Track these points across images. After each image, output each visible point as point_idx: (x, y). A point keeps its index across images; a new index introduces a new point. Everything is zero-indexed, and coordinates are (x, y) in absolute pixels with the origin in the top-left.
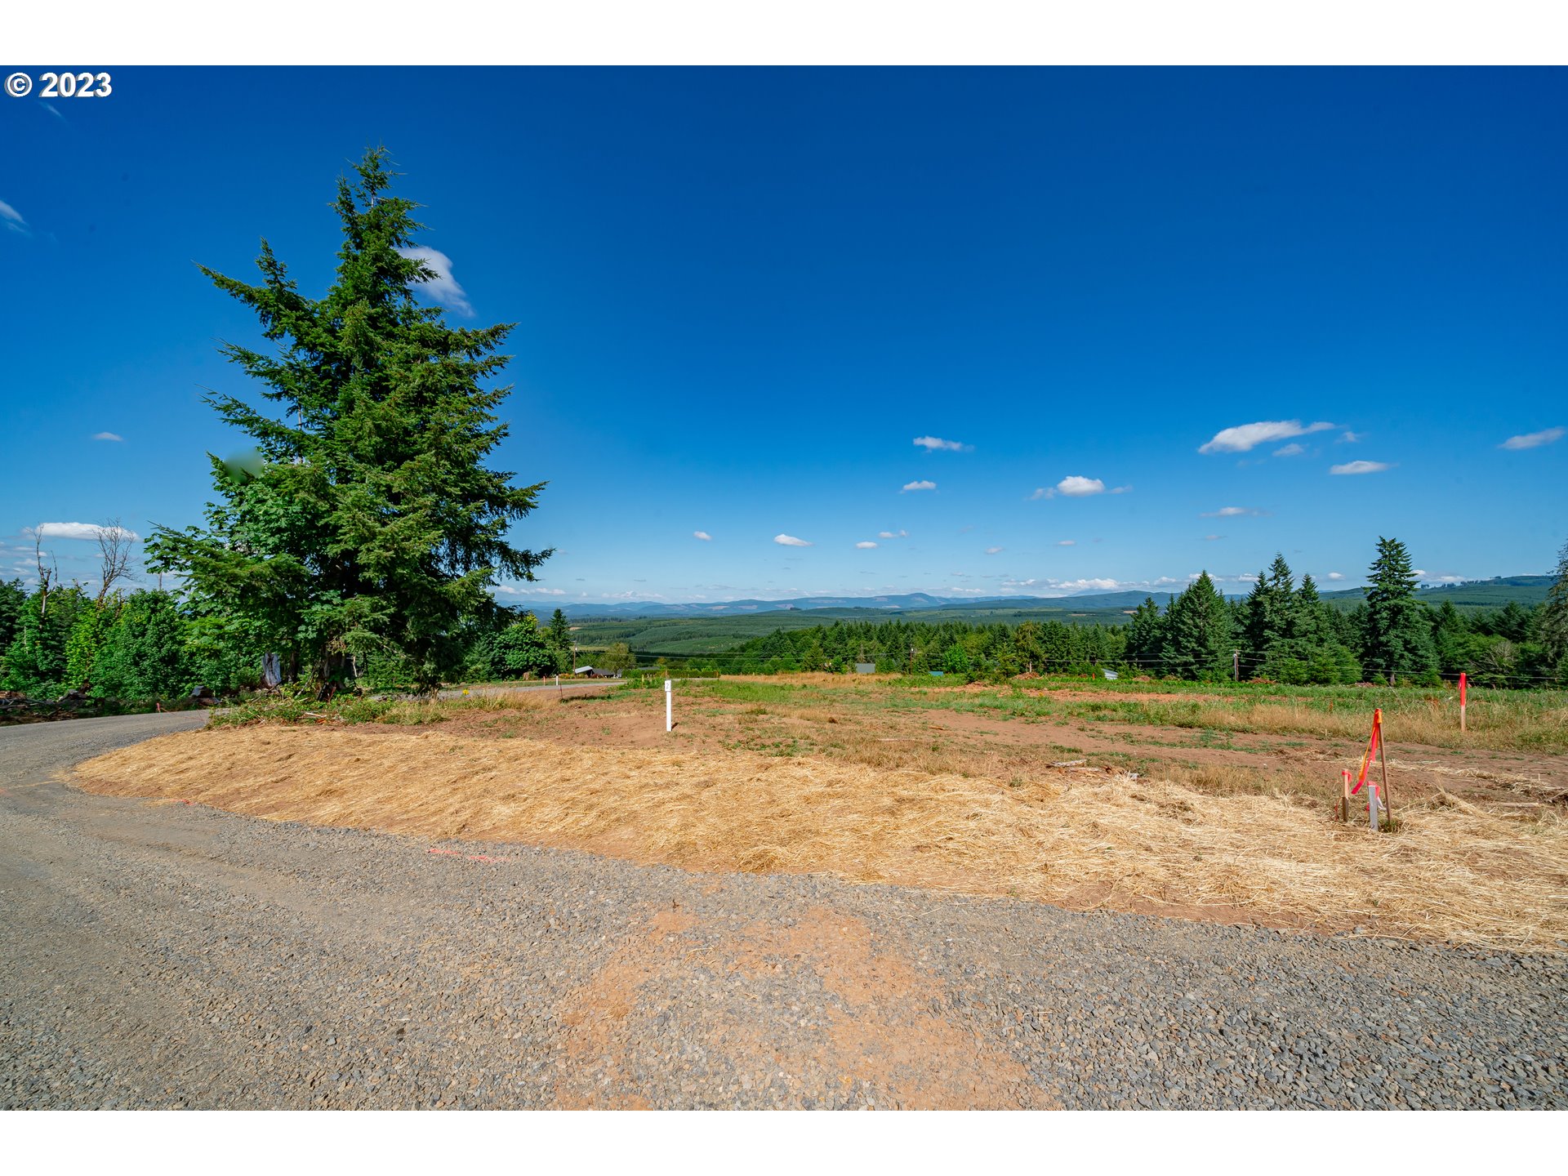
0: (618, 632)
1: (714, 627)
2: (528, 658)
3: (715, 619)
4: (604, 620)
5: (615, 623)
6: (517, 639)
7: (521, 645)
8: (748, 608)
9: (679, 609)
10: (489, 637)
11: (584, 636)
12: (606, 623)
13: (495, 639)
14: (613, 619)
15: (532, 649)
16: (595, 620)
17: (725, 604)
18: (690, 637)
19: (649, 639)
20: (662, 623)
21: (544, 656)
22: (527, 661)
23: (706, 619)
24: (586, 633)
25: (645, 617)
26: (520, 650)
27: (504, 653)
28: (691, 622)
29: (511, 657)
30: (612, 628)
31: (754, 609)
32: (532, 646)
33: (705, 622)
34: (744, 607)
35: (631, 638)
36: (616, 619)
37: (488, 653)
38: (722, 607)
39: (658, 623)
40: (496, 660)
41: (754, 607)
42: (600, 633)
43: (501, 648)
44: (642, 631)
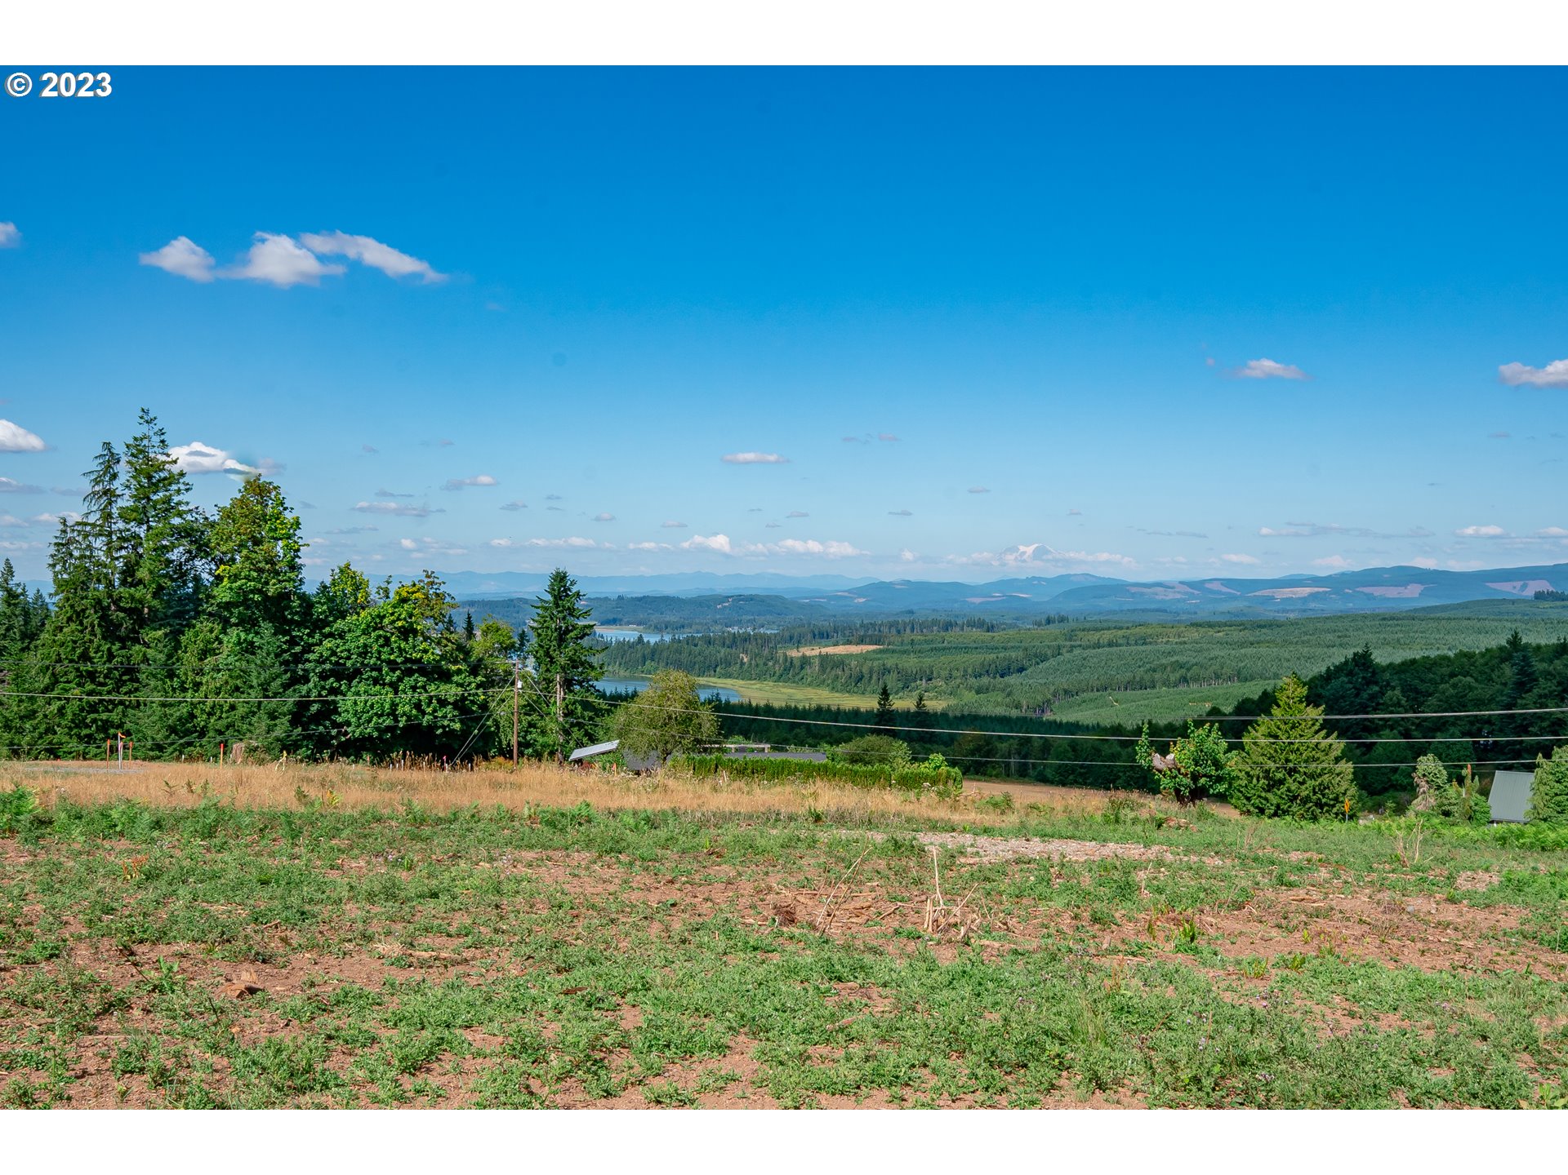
0: (976, 658)
1: (1263, 650)
2: (394, 706)
3: (1271, 625)
4: (948, 626)
5: (977, 634)
6: (365, 652)
7: (380, 670)
8: (1392, 592)
9: (1171, 596)
10: (293, 642)
11: (886, 671)
12: (952, 636)
13: (308, 649)
14: (972, 624)
15: (409, 681)
16: (923, 626)
17: (1316, 581)
18: (1184, 680)
19: (1063, 682)
20: (1107, 636)
21: (443, 703)
22: (393, 713)
23: (1242, 626)
24: (890, 662)
25: (1062, 620)
26: (376, 682)
27: (334, 691)
28: (1195, 634)
29: (350, 697)
30: (967, 649)
31: (1411, 595)
32: (409, 673)
33: (1236, 635)
34: (1378, 591)
35: (1012, 680)
36: (980, 624)
37: (286, 687)
38: (1305, 591)
39: (1094, 637)
40: (315, 708)
41: (1413, 591)
42: (928, 661)
43: (323, 676)
44: (1044, 659)
